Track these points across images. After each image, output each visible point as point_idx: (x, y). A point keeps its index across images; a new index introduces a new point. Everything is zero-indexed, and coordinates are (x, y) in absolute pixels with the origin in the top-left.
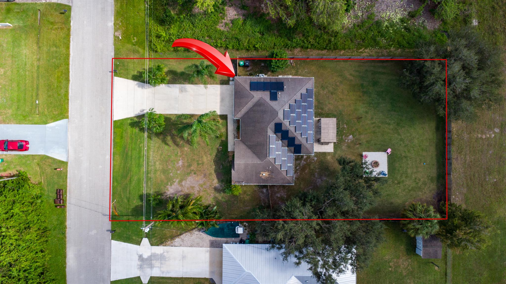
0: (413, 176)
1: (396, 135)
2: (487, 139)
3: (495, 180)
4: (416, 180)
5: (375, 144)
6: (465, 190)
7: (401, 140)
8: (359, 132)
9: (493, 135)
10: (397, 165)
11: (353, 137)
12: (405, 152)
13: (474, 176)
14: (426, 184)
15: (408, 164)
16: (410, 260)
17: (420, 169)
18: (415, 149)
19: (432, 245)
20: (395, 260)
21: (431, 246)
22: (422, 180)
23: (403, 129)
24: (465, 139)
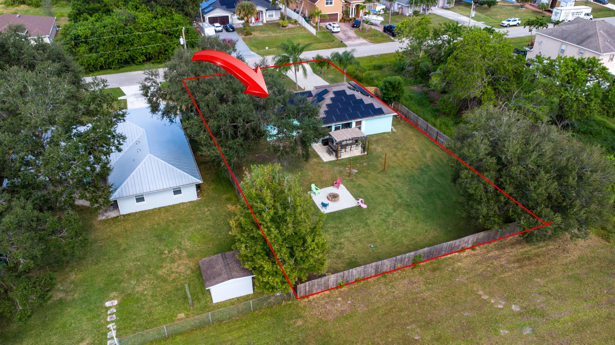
0: (342, 240)
1: (392, 207)
2: (486, 302)
3: (417, 338)
4: (338, 246)
5: (361, 192)
6: (361, 309)
7: (389, 215)
8: (367, 176)
9: (500, 306)
10: (348, 219)
11: (357, 173)
12: (374, 221)
13: (401, 310)
14: (340, 258)
15: (358, 230)
16: (188, 272)
17: (359, 245)
18: (387, 231)
19: (230, 265)
20: (184, 254)
21: (228, 264)
22: (343, 251)
23: (406, 212)
24: (457, 280)
